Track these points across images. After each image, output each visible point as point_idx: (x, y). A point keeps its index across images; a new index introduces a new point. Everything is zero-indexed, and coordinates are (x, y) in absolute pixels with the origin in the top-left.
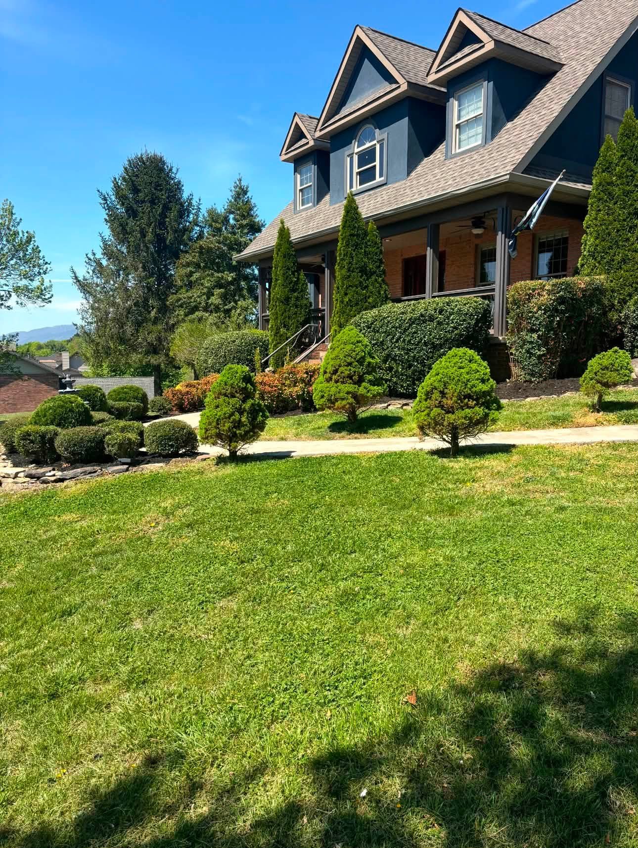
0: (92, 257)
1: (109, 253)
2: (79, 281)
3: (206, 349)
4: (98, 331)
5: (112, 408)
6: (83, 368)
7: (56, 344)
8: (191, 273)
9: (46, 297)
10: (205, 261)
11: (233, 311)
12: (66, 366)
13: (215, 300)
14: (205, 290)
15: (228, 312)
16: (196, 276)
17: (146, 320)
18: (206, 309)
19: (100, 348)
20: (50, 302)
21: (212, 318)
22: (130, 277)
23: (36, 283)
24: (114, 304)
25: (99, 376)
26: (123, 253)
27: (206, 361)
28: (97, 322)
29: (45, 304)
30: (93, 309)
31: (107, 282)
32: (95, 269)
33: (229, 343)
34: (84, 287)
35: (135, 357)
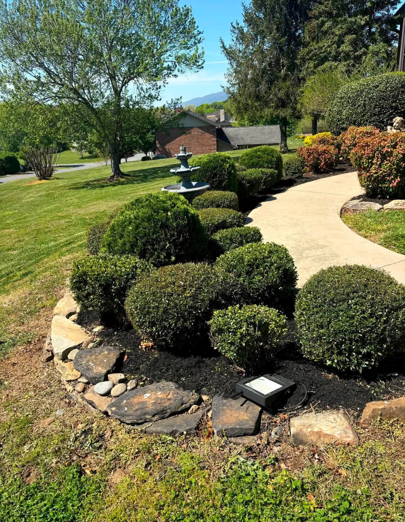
0: (236, 26)
1: (249, 20)
2: (225, 49)
3: (341, 98)
4: (239, 91)
5: (243, 179)
6: (232, 121)
7: (217, 104)
8: (323, 23)
9: (200, 63)
10: (338, 8)
11: (364, 57)
12: (222, 119)
13: (346, 47)
14: (336, 38)
15: (358, 59)
16: (327, 25)
17: (277, 78)
18: (335, 59)
19: (241, 105)
20: (202, 67)
21: (342, 67)
22: (266, 40)
23: (192, 52)
24: (252, 66)
25: (243, 126)
26: (260, 18)
27: (339, 112)
28: (239, 84)
29: (199, 70)
30: (236, 72)
31: (247, 46)
32: (237, 36)
33: (370, 89)
34: (230, 54)
35: (267, 111)
